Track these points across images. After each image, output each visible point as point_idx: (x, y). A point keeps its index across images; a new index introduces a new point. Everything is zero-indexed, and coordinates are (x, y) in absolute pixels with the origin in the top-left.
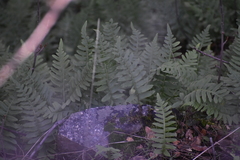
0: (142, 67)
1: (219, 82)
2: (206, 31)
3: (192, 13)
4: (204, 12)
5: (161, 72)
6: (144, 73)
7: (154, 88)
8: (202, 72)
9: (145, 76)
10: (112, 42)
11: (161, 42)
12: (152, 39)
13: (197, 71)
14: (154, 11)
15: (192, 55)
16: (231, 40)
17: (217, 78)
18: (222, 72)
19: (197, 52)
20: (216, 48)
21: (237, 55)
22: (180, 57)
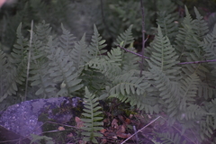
0: (71, 64)
1: (141, 76)
2: (129, 30)
3: (116, 14)
4: (127, 13)
5: (89, 68)
6: (74, 69)
7: (83, 82)
8: (126, 67)
9: (75, 72)
10: (45, 41)
11: (89, 41)
12: (80, 39)
13: (122, 67)
14: (83, 13)
15: (117, 52)
16: (151, 38)
17: (139, 72)
18: (143, 67)
19: (122, 49)
20: (138, 46)
21: (157, 52)
22: (106, 54)
